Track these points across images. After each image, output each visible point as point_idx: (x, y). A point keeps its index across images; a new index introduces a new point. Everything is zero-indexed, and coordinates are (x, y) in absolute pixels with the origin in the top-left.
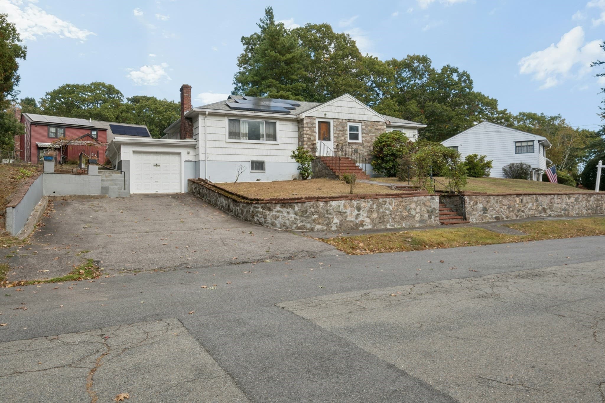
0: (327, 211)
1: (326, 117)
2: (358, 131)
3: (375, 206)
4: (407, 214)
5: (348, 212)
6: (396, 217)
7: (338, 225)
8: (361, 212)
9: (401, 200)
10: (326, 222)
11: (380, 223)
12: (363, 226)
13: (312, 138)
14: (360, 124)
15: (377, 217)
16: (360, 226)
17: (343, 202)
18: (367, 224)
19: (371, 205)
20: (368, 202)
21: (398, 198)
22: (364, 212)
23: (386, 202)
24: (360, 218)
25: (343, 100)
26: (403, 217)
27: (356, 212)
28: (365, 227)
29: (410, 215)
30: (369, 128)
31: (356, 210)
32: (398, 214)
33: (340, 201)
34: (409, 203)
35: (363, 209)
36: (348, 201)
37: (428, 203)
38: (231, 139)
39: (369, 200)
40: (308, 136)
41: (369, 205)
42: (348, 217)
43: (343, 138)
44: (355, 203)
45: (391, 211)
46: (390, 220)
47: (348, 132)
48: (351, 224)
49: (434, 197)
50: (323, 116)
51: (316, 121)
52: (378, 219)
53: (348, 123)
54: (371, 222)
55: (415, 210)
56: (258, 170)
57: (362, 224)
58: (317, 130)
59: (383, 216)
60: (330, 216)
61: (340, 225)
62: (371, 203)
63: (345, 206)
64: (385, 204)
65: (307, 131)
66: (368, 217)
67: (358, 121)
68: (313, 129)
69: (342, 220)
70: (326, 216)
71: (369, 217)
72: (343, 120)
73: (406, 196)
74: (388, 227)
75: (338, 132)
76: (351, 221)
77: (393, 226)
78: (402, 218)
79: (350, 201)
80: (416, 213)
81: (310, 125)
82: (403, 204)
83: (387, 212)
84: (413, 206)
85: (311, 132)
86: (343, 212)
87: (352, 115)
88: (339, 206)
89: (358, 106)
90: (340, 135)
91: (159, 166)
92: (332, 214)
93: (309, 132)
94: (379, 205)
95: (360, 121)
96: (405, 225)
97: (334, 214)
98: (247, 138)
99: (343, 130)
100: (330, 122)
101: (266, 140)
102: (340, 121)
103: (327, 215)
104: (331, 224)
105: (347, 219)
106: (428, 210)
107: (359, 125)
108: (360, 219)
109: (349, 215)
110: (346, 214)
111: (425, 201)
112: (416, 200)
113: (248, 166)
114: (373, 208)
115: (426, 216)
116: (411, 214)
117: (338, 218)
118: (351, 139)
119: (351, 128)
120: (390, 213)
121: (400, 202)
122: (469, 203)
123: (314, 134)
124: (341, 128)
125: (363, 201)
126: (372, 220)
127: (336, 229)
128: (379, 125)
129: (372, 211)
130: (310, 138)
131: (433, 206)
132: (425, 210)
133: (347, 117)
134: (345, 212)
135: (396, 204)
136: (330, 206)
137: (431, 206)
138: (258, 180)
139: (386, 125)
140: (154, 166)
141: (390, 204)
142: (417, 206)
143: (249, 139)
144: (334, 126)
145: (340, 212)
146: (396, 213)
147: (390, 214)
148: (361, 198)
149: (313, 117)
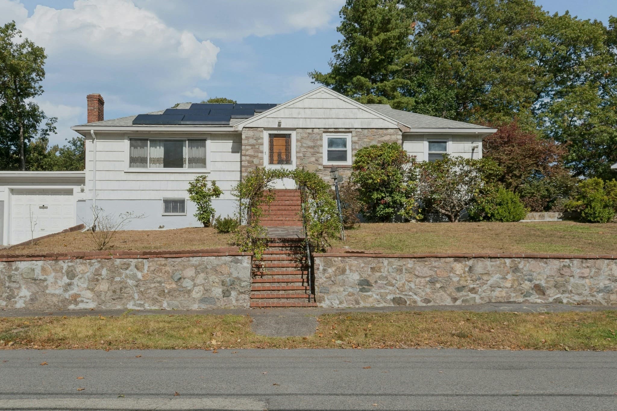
0: (10, 277)
1: (282, 127)
2: (345, 145)
3: (104, 272)
4: (174, 286)
5: (51, 278)
6: (149, 291)
7: (27, 300)
8: (75, 281)
9: (163, 263)
10: (7, 294)
11: (114, 299)
12: (77, 303)
13: (256, 161)
14: (350, 134)
15: (109, 290)
16: (70, 303)
17: (40, 263)
18: (85, 300)
19: (97, 270)
20: (91, 265)
21: (156, 259)
22: (83, 280)
23: (129, 265)
24: (73, 289)
25: (313, 97)
26: (164, 291)
27: (66, 280)
28: (81, 306)
29: (181, 289)
30: (365, 140)
31: (65, 278)
32: (153, 285)
33: (34, 262)
34: (181, 268)
35: (80, 276)
36: (51, 261)
37: (225, 270)
38: (133, 167)
39: (93, 261)
40: (248, 158)
41: (93, 269)
42: (50, 288)
43: (313, 159)
44: (64, 265)
45: (140, 280)
46: (136, 296)
47: (325, 149)
48: (55, 299)
49: (240, 258)
50: (276, 126)
51: (265, 135)
52: (110, 294)
53: (324, 135)
54: (95, 297)
55: (193, 280)
56: (177, 212)
57: (75, 300)
58: (266, 148)
59: (121, 289)
60: (14, 285)
61: (32, 300)
62: (97, 265)
63: (43, 269)
64: (127, 269)
65: (247, 150)
66: (89, 289)
67: (344, 130)
68: (257, 147)
69: (38, 292)
70: (7, 284)
71: (92, 290)
72: (315, 130)
73: (174, 256)
74: (130, 306)
75: (303, 150)
76: (53, 295)
77: (141, 305)
78: (162, 293)
79: (54, 262)
80: (195, 285)
81: (252, 141)
82: (168, 268)
83: (131, 282)
84: (190, 272)
85: (255, 152)
86: (40, 280)
87: (331, 121)
88: (33, 270)
89: (344, 105)
90: (308, 154)
91: (46, 208)
92: (18, 283)
93: (251, 152)
94: (114, 271)
95: (348, 131)
96: (168, 304)
97: (21, 282)
98: (162, 165)
99: (314, 147)
100: (290, 135)
101: (189, 167)
102: (310, 131)
103: (9, 283)
104: (14, 298)
105: (47, 292)
106: (223, 282)
107: (349, 138)
108: (71, 292)
109: (50, 284)
110: (45, 284)
111: (218, 265)
112: (197, 263)
114: (101, 275)
115: (217, 291)
116: (183, 287)
117: (28, 289)
118: (330, 159)
119: (331, 143)
120: (135, 283)
121: (161, 265)
122: (324, 270)
123: (260, 155)
124: (311, 144)
125: (81, 263)
126: (98, 295)
127: (24, 305)
128: (386, 135)
129: (97, 280)
130: (253, 162)
131: (235, 275)
132: (217, 280)
133: (322, 124)
134: (45, 280)
135: (152, 268)
136: (17, 269)
137: (230, 274)
139: (401, 133)
140: (40, 208)
141: (138, 269)
142: (197, 273)
143: (165, 166)
144: (297, 141)
145: (35, 280)
146: (149, 284)
147: (137, 286)
148: (77, 258)
149: (258, 128)
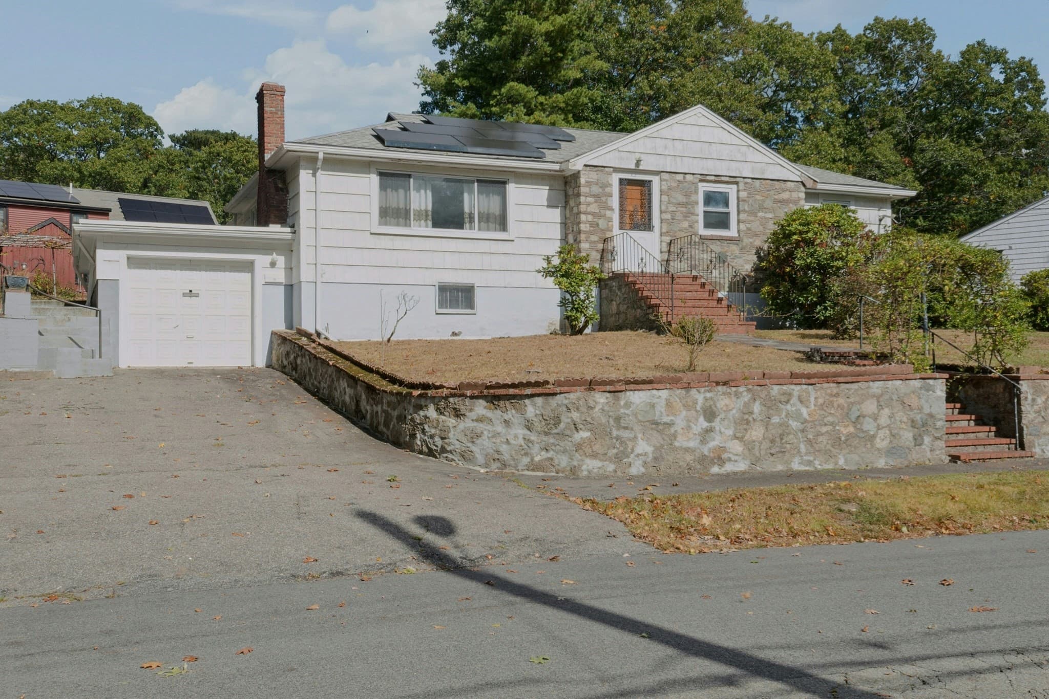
0: (618, 419)
1: (641, 168)
2: (727, 204)
3: (757, 408)
4: (851, 429)
5: (680, 423)
6: (820, 439)
7: (649, 460)
8: (716, 424)
9: (835, 391)
10: (615, 451)
11: (772, 455)
12: (721, 462)
13: (602, 223)
14: (734, 187)
15: (764, 438)
16: (712, 463)
17: (664, 394)
18: (733, 458)
19: (746, 405)
20: (738, 395)
21: (825, 385)
22: (726, 422)
23: (790, 395)
24: (714, 439)
25: (686, 121)
26: (840, 439)
27: (703, 424)
28: (729, 468)
29: (862, 435)
30: (758, 197)
31: (701, 419)
32: (824, 429)
33: (654, 392)
34: (857, 399)
35: (722, 416)
36: (680, 391)
37: (914, 401)
38: (386, 224)
39: (741, 389)
40: (590, 218)
41: (740, 403)
42: (679, 438)
43: (685, 224)
44: (700, 397)
45: (806, 421)
46: (803, 448)
47: (701, 208)
48: (689, 458)
49: (931, 382)
50: (632, 166)
51: (615, 179)
52: (766, 445)
53: (700, 184)
54: (746, 452)
55: (875, 419)
56: (458, 308)
57: (719, 458)
58: (615, 202)
59: (781, 437)
60: (625, 434)
61: (656, 459)
62: (746, 397)
63: (669, 404)
64: (787, 402)
65: (589, 204)
66: (737, 438)
67: (727, 179)
68: (604, 199)
69: (662, 446)
70: (615, 433)
71: (741, 439)
72: (687, 176)
73: (849, 379)
74: (796, 466)
75: (672, 208)
76: (687, 450)
77: (810, 463)
78: (838, 442)
79: (683, 392)
80: (879, 428)
81: (596, 190)
82: (841, 401)
83: (794, 424)
84: (870, 407)
85: (600, 207)
86: (665, 423)
87: (710, 162)
88: (653, 406)
89: (727, 137)
90: (679, 216)
91: (197, 295)
92: (632, 429)
93: (594, 208)
94: (771, 405)
95: (733, 180)
96: (846, 460)
97: (637, 428)
98: (430, 223)
99: (687, 203)
100: (650, 181)
101: (480, 229)
102: (680, 177)
103: (618, 429)
104: (628, 457)
105: (677, 444)
106: (913, 421)
107: (731, 190)
108: (712, 444)
109: (680, 431)
110: (672, 430)
111: (905, 394)
112: (879, 391)
113: (432, 295)
114: (752, 413)
115: (908, 436)
116: (863, 432)
117: (648, 440)
118: (707, 225)
119: (710, 198)
120: (801, 427)
121: (831, 395)
122: (1034, 400)
123: (608, 213)
124: (681, 198)
125: (724, 394)
126: (749, 447)
127: (643, 470)
128: (784, 190)
129: (748, 422)
130: (597, 224)
131: (927, 410)
132: (905, 419)
133: (699, 167)
134: (670, 425)
135: (821, 401)
136: (628, 405)
137: (920, 409)
138: (454, 334)
139: (803, 189)
140: (184, 295)
141: (801, 402)
142: (880, 407)
143: (435, 225)
144: (662, 192)
145: (657, 424)
146: (818, 428)
147: (803, 431)
148: (718, 383)
149: (604, 167)
